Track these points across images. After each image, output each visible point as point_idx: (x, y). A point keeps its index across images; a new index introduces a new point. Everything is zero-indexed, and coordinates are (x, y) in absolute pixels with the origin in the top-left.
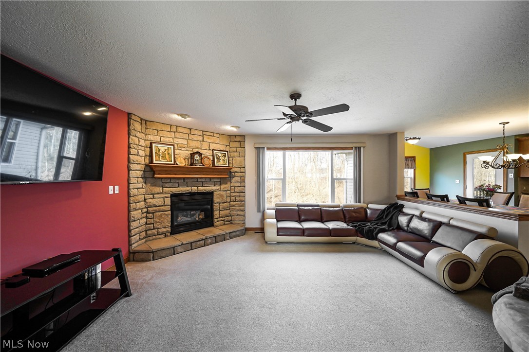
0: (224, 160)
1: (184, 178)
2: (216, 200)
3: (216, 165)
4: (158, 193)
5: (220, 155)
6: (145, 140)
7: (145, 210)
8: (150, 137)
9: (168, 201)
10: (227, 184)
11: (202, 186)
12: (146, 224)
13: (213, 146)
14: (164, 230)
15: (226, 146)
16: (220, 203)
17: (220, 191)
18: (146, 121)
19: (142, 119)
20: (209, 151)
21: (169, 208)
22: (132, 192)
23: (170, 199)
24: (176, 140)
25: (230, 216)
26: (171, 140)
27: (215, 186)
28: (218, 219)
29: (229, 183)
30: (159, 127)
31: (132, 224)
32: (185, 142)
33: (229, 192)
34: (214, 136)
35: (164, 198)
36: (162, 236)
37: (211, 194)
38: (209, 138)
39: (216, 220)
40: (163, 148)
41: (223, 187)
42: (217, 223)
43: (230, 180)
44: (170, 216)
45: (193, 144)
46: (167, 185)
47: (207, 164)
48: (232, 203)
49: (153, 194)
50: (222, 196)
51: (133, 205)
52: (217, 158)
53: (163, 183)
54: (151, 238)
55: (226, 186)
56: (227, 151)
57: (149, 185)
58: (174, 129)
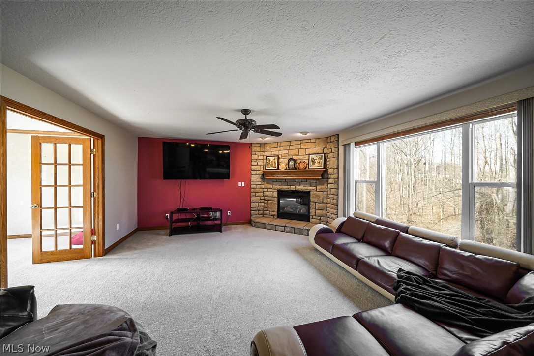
0: (319, 162)
1: (286, 179)
2: (312, 199)
3: (310, 168)
4: (270, 189)
5: (315, 158)
6: (264, 156)
7: (263, 198)
8: (266, 154)
9: (276, 194)
10: (323, 185)
11: (299, 186)
12: (264, 207)
13: (309, 151)
14: (273, 213)
15: (324, 148)
16: (316, 203)
17: (316, 191)
18: (264, 144)
19: (261, 144)
20: (305, 156)
21: (276, 199)
22: (252, 186)
23: (277, 193)
24: (281, 152)
25: (327, 217)
26: (278, 153)
27: (311, 186)
28: (314, 217)
29: (326, 185)
30: (271, 146)
31: (252, 204)
32: (286, 152)
33: (326, 193)
34: (310, 142)
35: (273, 192)
36: (272, 217)
37: (308, 193)
38: (305, 145)
39: (311, 217)
40: (272, 159)
41: (319, 187)
42: (313, 220)
43: (327, 181)
44: (276, 205)
45: (292, 152)
46: (274, 184)
47: (302, 167)
48: (329, 205)
49: (268, 189)
50: (318, 196)
51: (253, 194)
52: (312, 161)
53: (272, 181)
54: (266, 216)
55: (322, 187)
56: (325, 154)
57: (265, 183)
58: (279, 145)
